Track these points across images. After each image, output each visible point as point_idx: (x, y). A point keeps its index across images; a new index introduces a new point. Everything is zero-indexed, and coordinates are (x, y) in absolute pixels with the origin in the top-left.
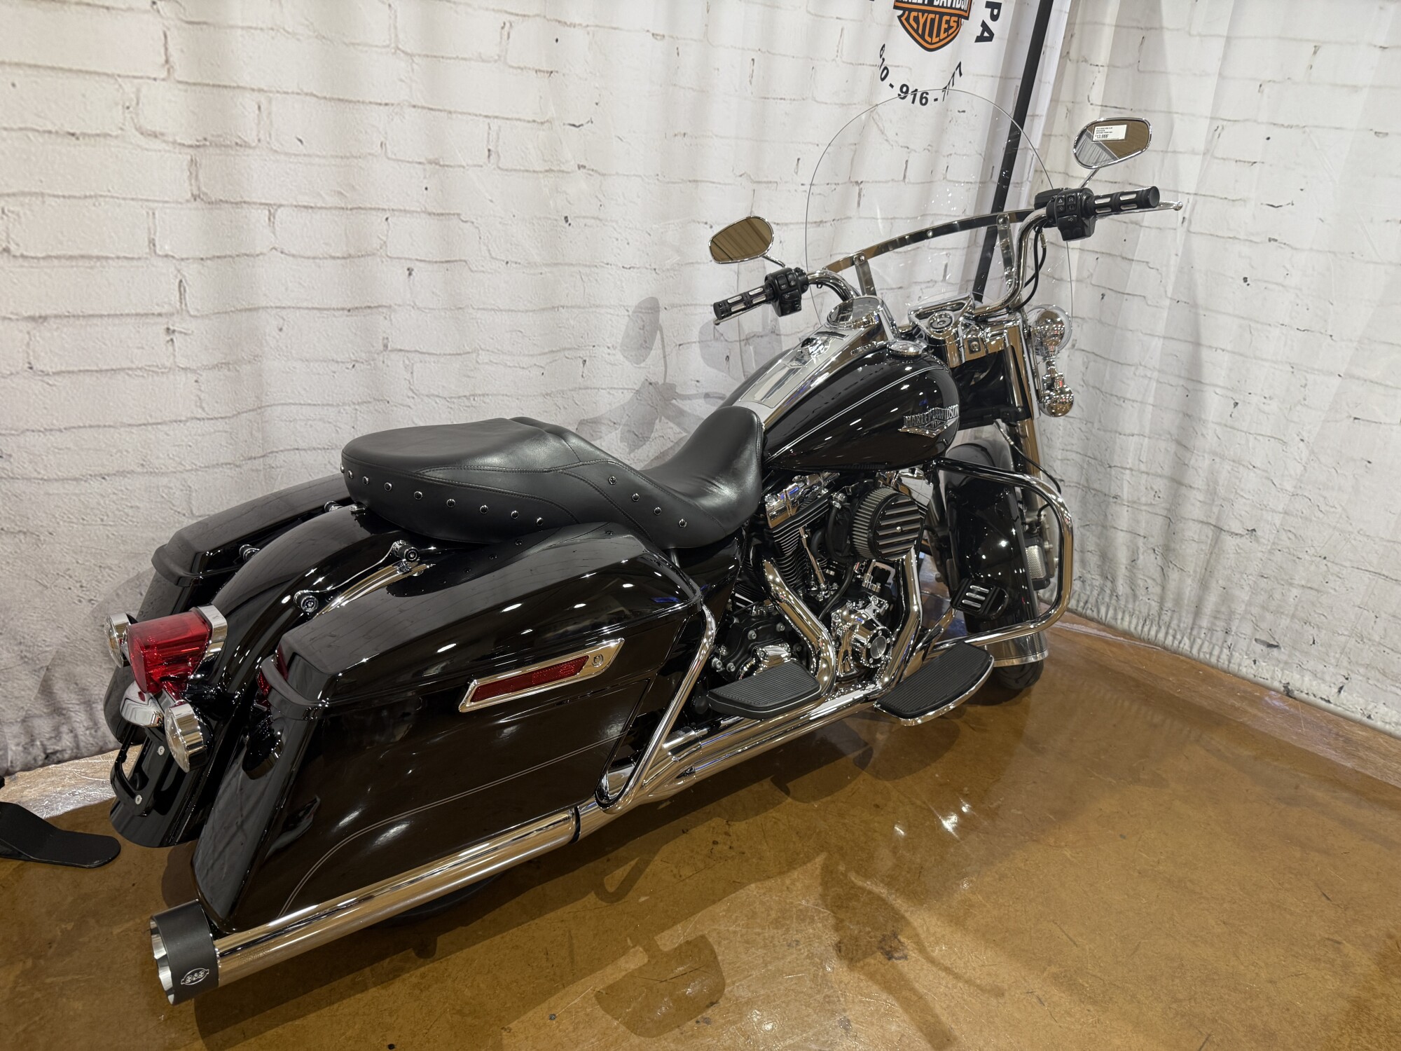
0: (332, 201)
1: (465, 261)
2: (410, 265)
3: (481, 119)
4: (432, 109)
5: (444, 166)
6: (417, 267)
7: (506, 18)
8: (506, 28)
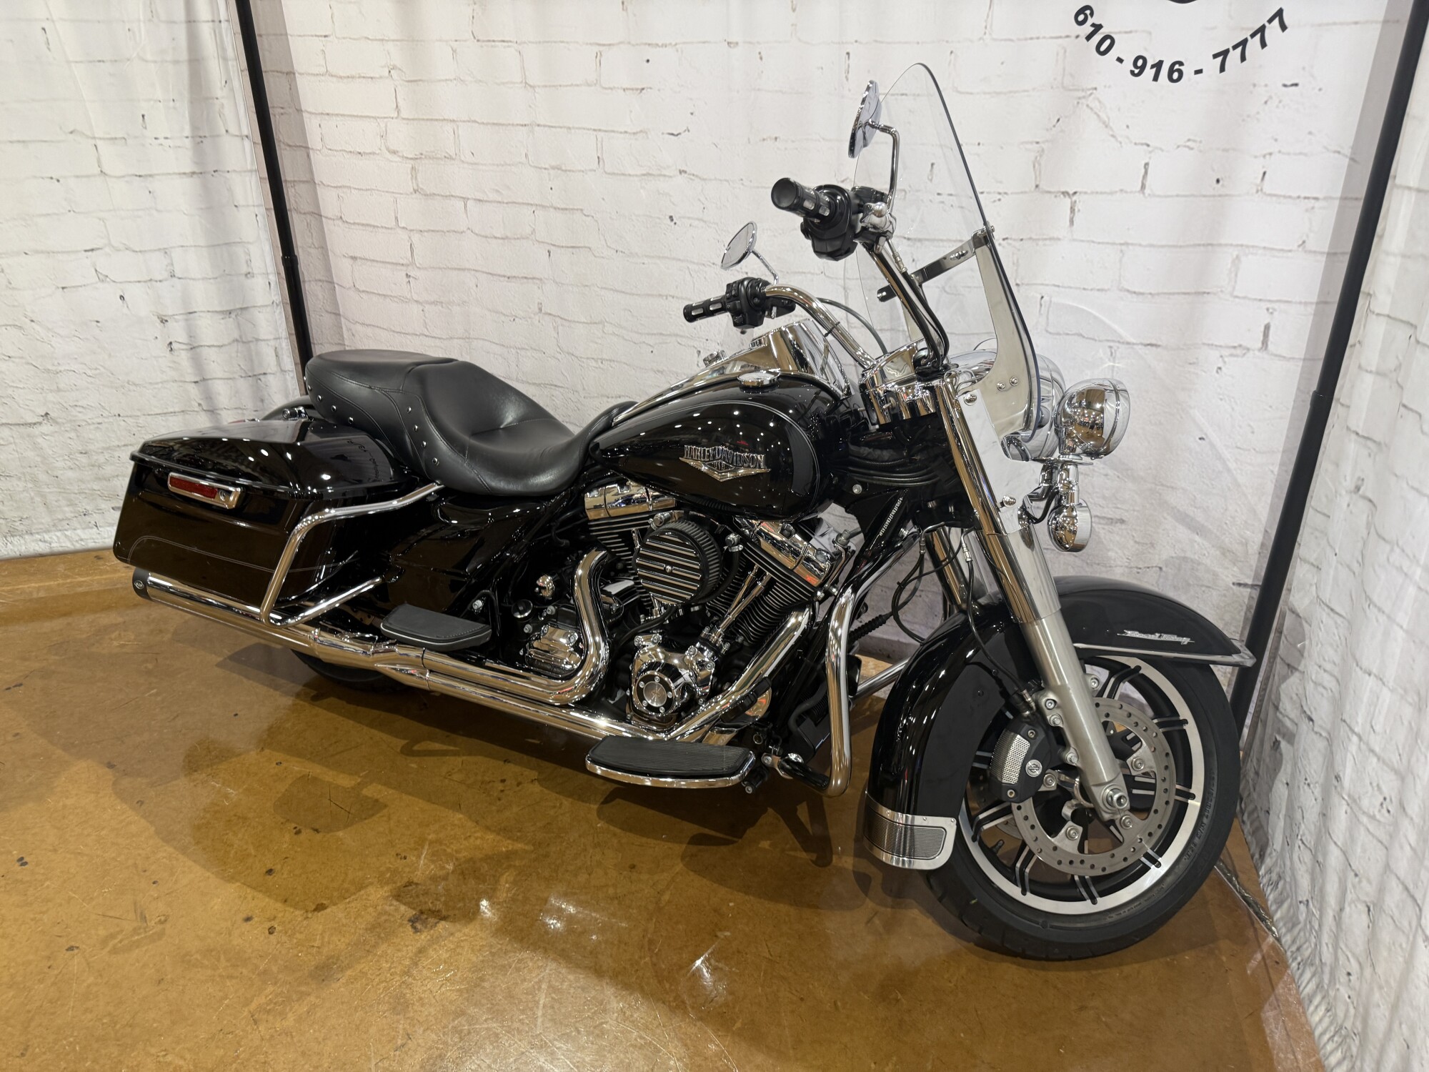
0: (492, 196)
1: (590, 248)
2: (549, 248)
3: (591, 132)
5: (566, 171)
6: (554, 250)
7: (598, 48)
8: (598, 57)
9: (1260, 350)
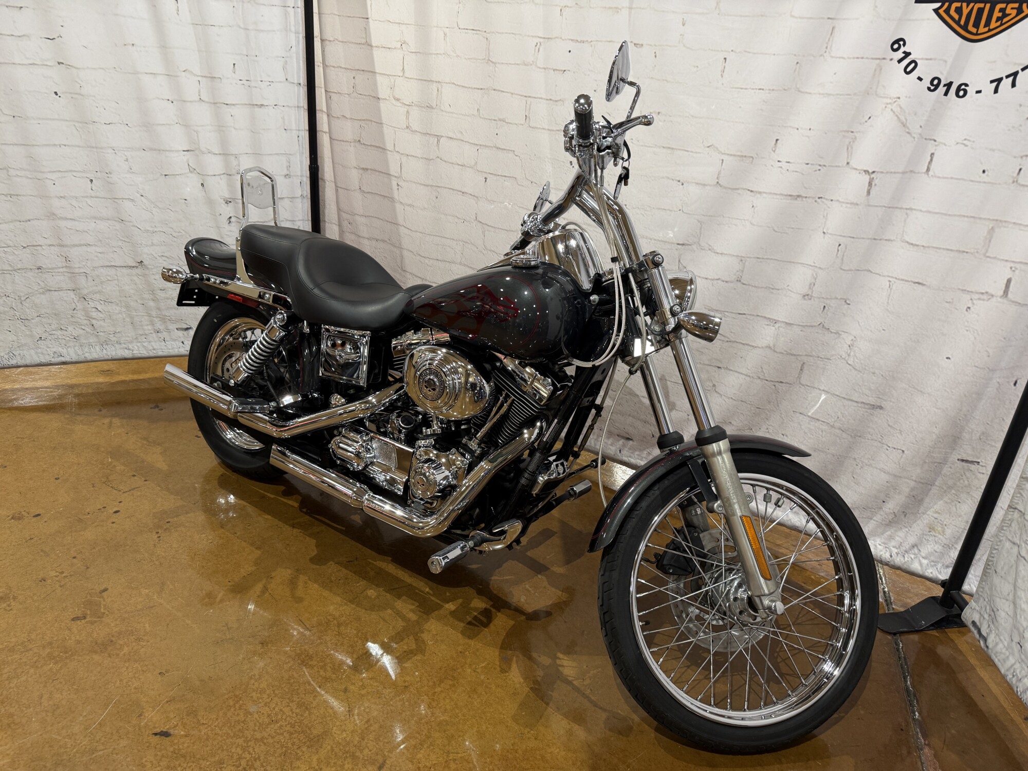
1: (515, 178)
2: (486, 175)
3: (523, 98)
4: (503, 92)
5: (508, 123)
6: (489, 177)
7: (538, 40)
8: (538, 46)
9: (1001, 297)
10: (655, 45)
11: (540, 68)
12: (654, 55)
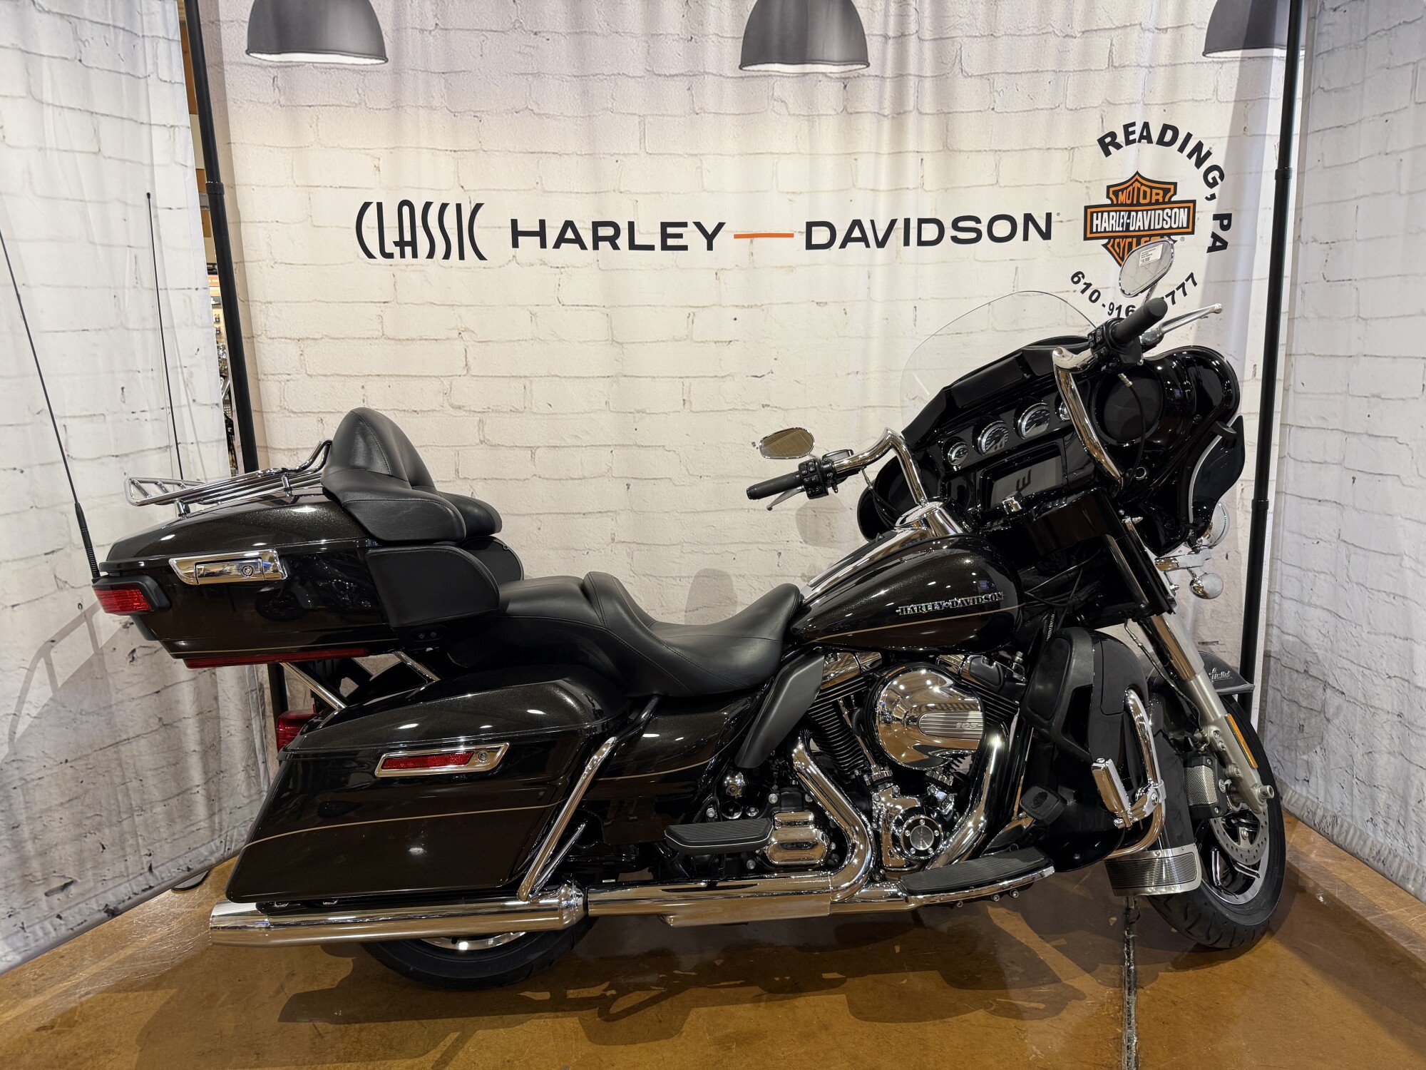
0: (570, 442)
1: (671, 479)
2: (628, 482)
3: (677, 379)
5: (649, 414)
7: (690, 310)
8: (691, 317)
10: (844, 302)
11: (698, 342)
12: (843, 312)
